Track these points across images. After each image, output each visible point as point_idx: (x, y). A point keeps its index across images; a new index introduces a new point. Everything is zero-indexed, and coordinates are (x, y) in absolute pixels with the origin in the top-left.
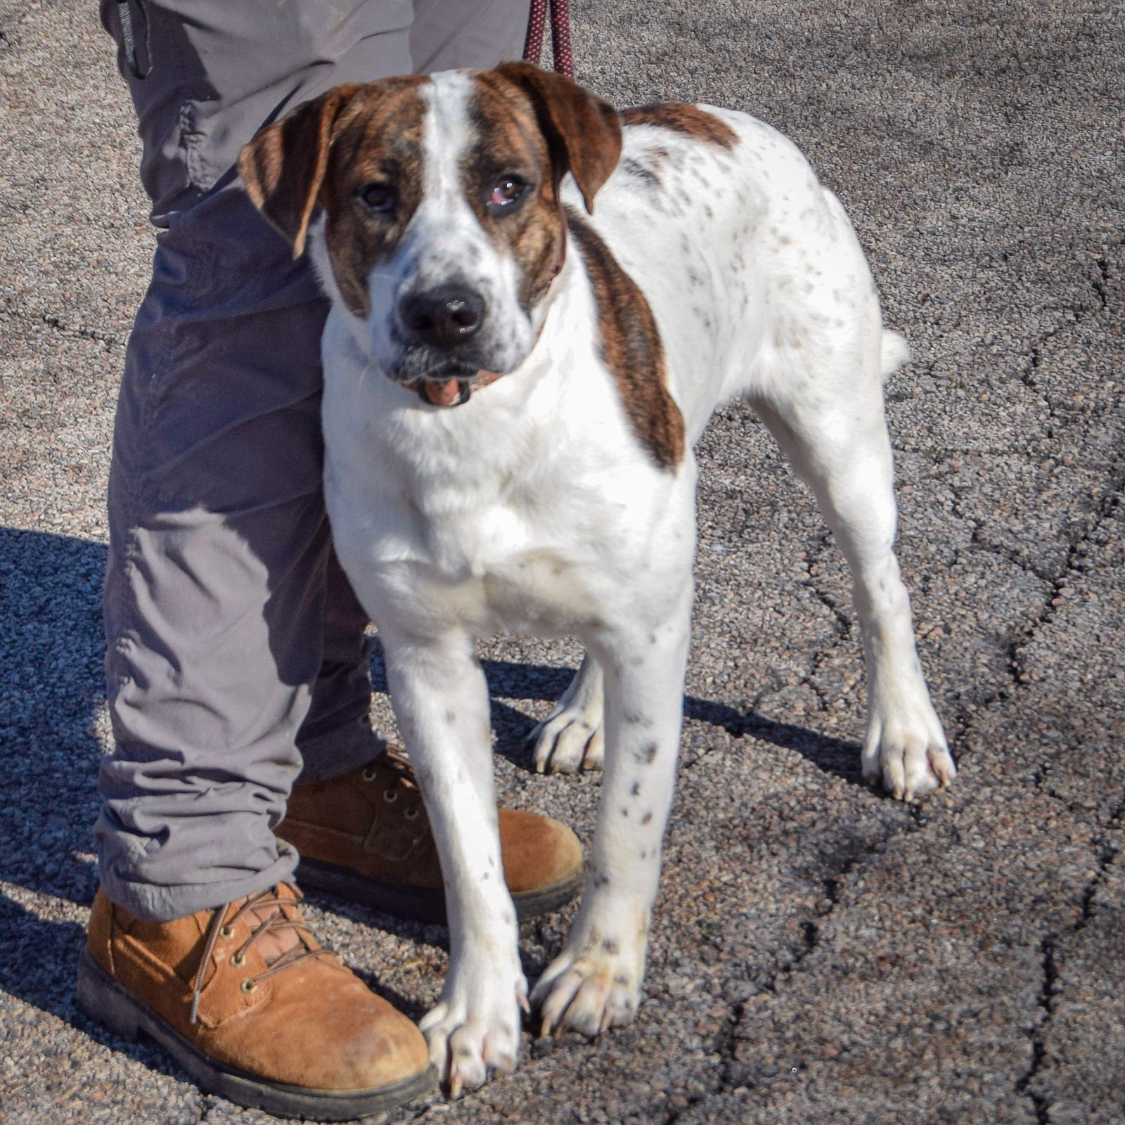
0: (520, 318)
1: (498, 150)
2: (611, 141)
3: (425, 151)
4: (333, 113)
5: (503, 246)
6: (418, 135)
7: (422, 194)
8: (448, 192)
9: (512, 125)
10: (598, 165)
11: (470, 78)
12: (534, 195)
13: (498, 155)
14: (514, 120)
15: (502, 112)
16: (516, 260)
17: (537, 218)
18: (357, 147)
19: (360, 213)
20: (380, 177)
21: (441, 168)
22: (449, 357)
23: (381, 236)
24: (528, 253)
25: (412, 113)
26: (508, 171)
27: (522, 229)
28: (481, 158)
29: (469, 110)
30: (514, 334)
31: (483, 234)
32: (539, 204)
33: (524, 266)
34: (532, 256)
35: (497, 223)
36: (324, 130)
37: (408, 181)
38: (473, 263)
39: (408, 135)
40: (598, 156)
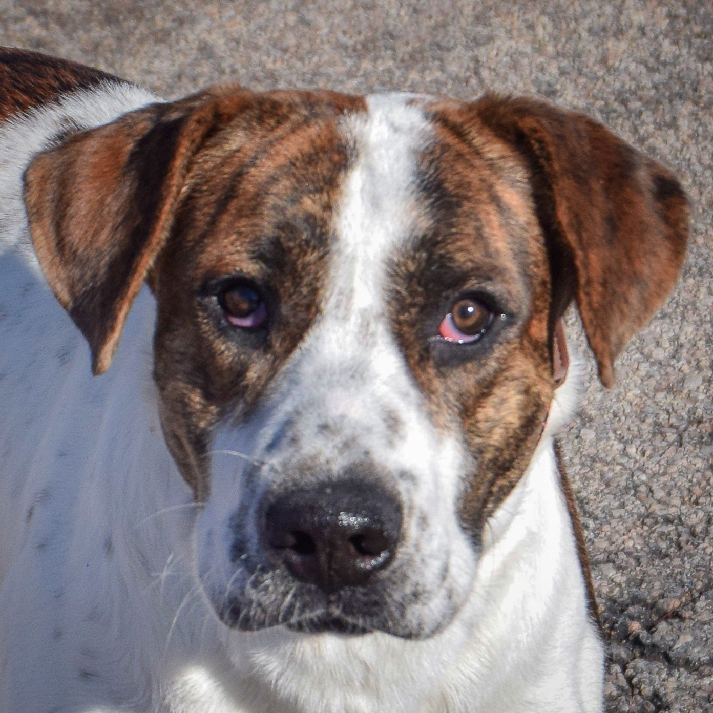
0: (460, 545)
1: (461, 249)
2: (664, 252)
3: (336, 238)
4: (198, 135)
5: (448, 416)
6: (328, 207)
7: (318, 311)
8: (363, 313)
9: (491, 208)
10: (634, 296)
11: (426, 116)
12: (512, 333)
13: (460, 257)
14: (495, 200)
15: (476, 182)
16: (467, 443)
17: (516, 372)
18: (222, 206)
19: (206, 326)
20: (250, 268)
21: (359, 268)
22: (329, 603)
23: (240, 371)
24: (490, 431)
25: (323, 168)
26: (472, 284)
27: (486, 388)
28: (429, 261)
29: (419, 174)
30: (445, 572)
31: (414, 393)
32: (522, 348)
33: (480, 451)
34: (497, 437)
35: (442, 375)
36: (179, 163)
37: (297, 285)
38: (391, 444)
39: (310, 204)
40: (635, 278)
